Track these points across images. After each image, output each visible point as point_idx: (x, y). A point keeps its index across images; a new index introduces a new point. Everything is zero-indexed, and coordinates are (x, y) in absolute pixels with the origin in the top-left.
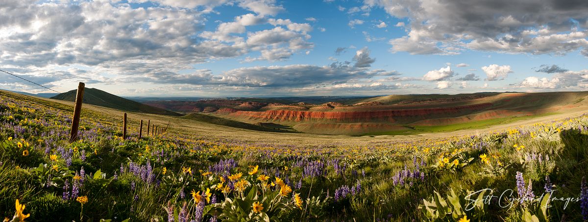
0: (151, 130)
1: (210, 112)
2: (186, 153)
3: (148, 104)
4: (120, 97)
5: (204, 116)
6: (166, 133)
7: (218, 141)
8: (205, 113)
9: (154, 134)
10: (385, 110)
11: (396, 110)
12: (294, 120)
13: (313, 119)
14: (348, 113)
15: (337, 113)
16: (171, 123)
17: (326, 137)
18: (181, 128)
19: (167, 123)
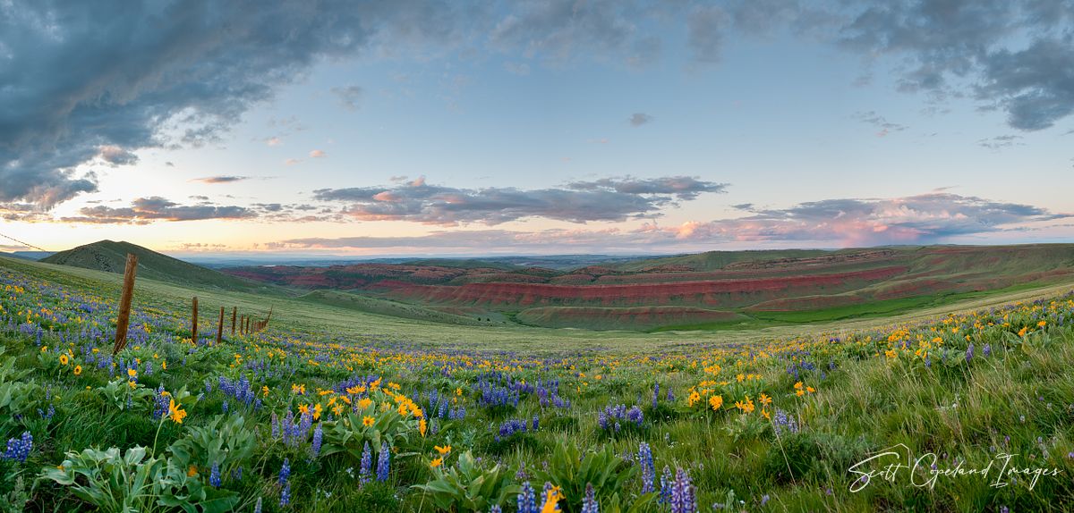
0: (238, 324)
4: (175, 260)
6: (266, 329)
10: (697, 282)
11: (719, 281)
12: (518, 302)
13: (554, 300)
14: (625, 288)
15: (603, 287)
16: (276, 310)
17: (582, 334)
18: (296, 319)
19: (268, 309)
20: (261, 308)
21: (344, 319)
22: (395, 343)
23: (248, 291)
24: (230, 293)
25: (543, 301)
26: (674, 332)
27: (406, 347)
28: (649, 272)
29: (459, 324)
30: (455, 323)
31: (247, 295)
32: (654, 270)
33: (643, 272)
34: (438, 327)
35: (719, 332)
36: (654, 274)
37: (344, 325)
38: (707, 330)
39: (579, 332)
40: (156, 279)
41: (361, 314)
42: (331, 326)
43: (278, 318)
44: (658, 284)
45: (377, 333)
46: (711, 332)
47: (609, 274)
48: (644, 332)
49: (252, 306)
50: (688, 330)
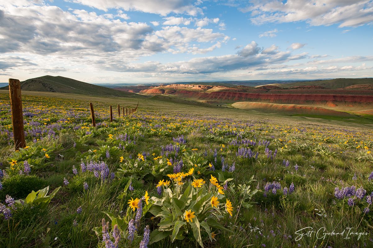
0: (122, 111)
1: (170, 94)
2: (149, 131)
3: (118, 90)
4: (91, 84)
5: (165, 97)
6: (136, 111)
7: (176, 116)
8: (165, 94)
9: (125, 114)
10: (324, 94)
11: (340, 95)
12: (233, 99)
13: (248, 99)
14: (282, 95)
15: (271, 94)
16: (140, 103)
17: (259, 113)
18: (148, 107)
19: (137, 103)
20: (134, 103)
21: (167, 105)
22: (186, 114)
23: (127, 97)
24: (120, 98)
25: (243, 99)
26: (305, 117)
27: (190, 116)
28: (296, 88)
29: (210, 107)
30: (208, 107)
31: (127, 98)
32: (300, 87)
33: (293, 88)
34: (202, 108)
35: (333, 121)
36: (299, 89)
37: (167, 108)
38: (325, 119)
39: (257, 112)
40: (82, 94)
41: (173, 104)
42: (162, 109)
43: (141, 107)
44: (301, 94)
45: (179, 111)
46: (327, 120)
47: (275, 89)
48: (289, 116)
49: (129, 103)
50: (314, 117)
